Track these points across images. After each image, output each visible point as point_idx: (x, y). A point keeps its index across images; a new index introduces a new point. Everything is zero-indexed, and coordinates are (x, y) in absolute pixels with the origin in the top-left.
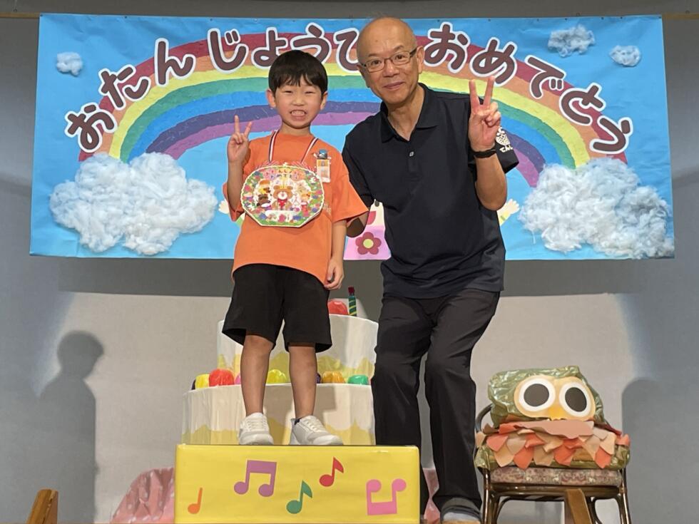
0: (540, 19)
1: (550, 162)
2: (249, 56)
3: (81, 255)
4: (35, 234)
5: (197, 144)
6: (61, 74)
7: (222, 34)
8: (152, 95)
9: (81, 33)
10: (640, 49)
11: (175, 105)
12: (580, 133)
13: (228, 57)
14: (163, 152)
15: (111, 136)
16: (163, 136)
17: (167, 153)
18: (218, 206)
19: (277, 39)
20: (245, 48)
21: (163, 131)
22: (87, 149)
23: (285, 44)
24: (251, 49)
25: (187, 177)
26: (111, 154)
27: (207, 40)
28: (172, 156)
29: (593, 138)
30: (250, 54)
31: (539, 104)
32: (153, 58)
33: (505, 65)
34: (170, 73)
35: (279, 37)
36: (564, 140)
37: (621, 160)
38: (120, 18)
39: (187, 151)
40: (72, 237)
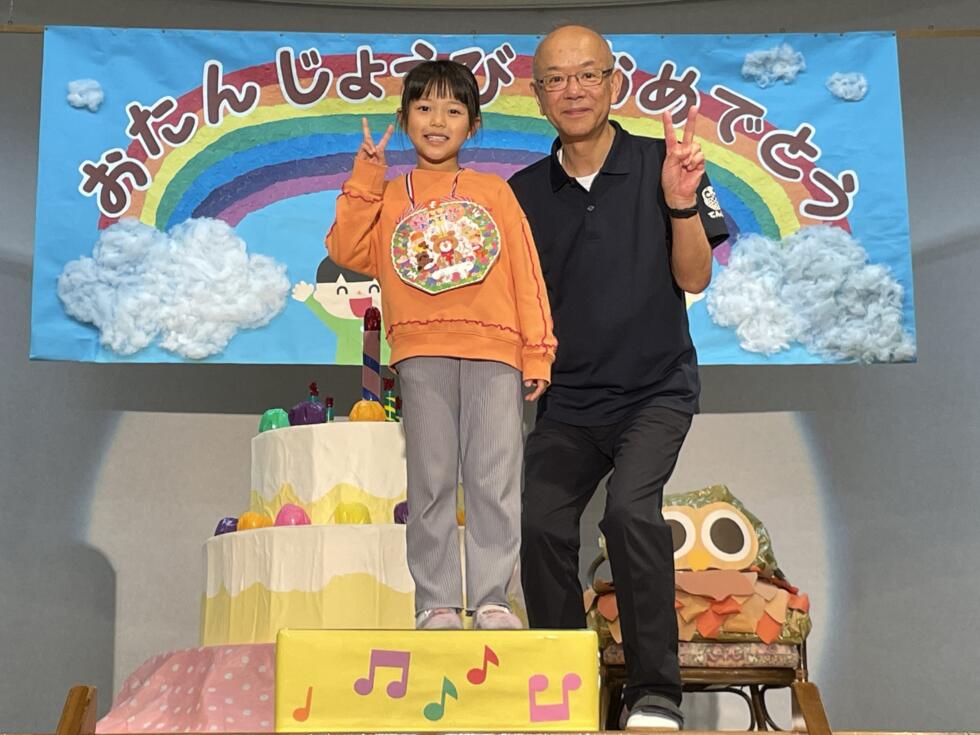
0: (730, 35)
1: (747, 230)
2: (334, 85)
3: (101, 359)
4: (37, 329)
5: (262, 205)
6: (73, 110)
7: (296, 55)
8: (199, 138)
9: (101, 54)
10: (867, 77)
11: (232, 153)
12: (787, 192)
13: (304, 87)
14: (214, 216)
15: (144, 194)
16: (215, 194)
17: (220, 219)
18: (290, 292)
19: (372, 61)
20: (327, 74)
21: (216, 187)
22: (111, 212)
23: (383, 69)
24: (337, 75)
25: (249, 251)
26: (142, 219)
27: (275, 64)
28: (227, 221)
29: (804, 198)
30: (335, 82)
31: (731, 152)
32: (201, 88)
33: (683, 98)
34: (225, 108)
35: (374, 59)
36: (765, 201)
37: (843, 228)
38: (156, 33)
39: (249, 215)
40: (88, 334)
